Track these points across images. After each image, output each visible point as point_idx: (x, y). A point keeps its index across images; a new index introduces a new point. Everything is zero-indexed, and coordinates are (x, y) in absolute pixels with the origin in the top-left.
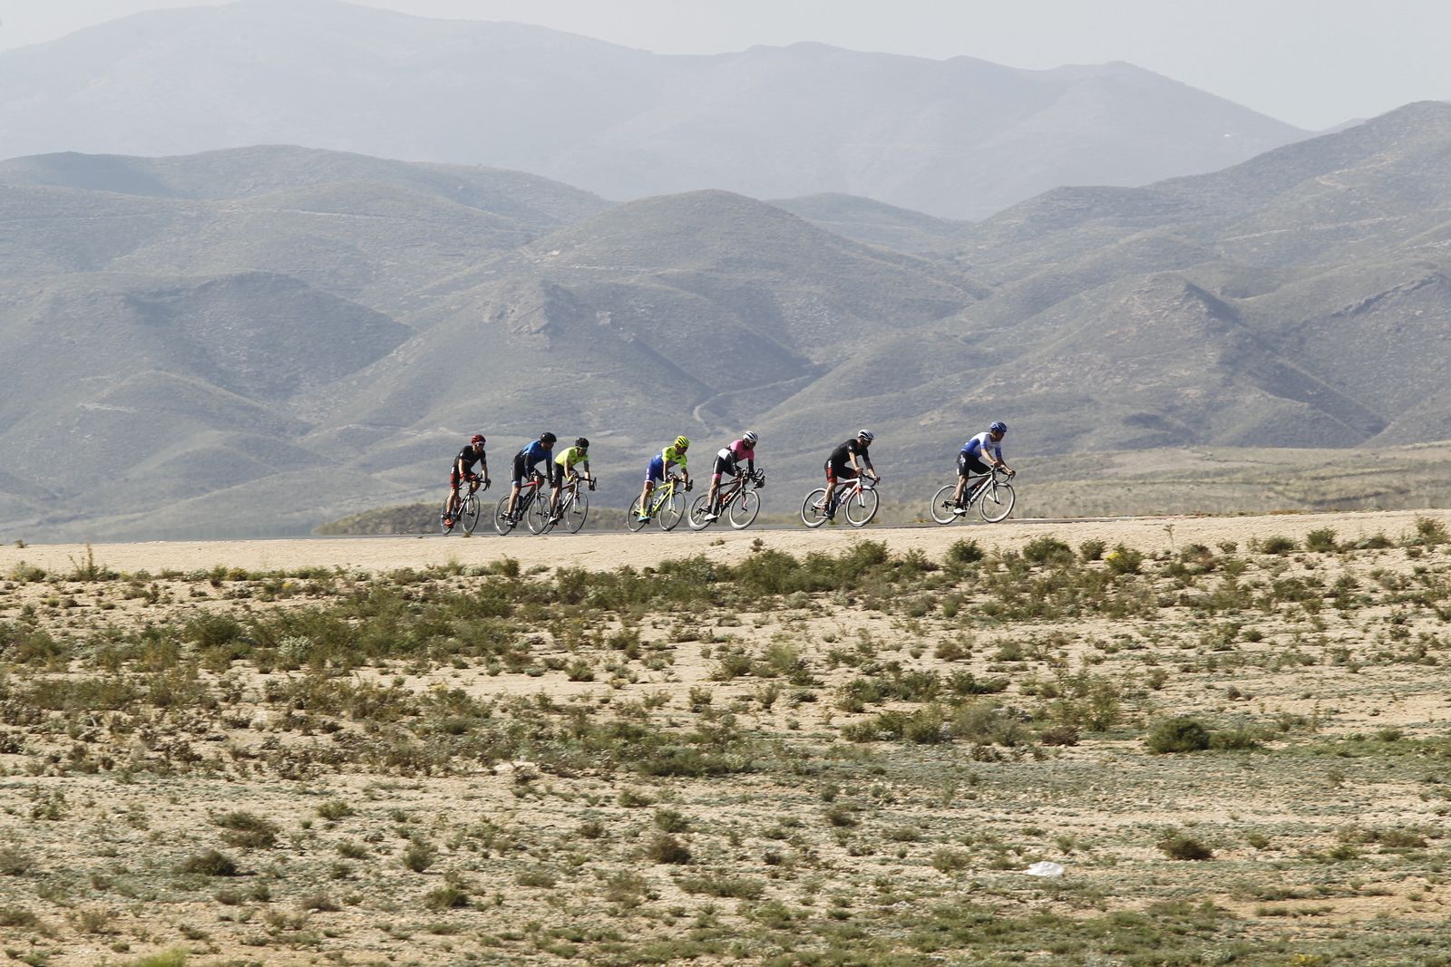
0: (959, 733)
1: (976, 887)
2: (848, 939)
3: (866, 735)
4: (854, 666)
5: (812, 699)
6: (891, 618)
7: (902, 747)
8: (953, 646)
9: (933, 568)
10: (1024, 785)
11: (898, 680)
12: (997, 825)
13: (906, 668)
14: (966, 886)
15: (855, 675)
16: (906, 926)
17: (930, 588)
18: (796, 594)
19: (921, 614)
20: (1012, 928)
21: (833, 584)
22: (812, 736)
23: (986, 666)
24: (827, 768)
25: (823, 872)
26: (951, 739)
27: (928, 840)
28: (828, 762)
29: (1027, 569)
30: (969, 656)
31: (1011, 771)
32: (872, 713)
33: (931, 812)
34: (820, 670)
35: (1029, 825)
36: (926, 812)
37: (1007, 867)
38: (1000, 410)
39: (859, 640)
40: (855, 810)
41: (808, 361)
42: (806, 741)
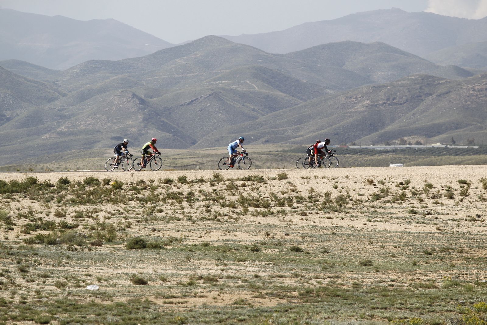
0: (63, 241)
1: (69, 293)
2: (26, 310)
3: (31, 242)
4: (26, 218)
5: (12, 229)
6: (39, 202)
7: (44, 246)
8: (60, 212)
9: (53, 186)
10: (85, 259)
11: (42, 223)
12: (76, 273)
13: (44, 219)
14: (66, 293)
15: (27, 221)
16: (46, 306)
17: (52, 193)
18: (7, 194)
19: (49, 201)
20: (82, 307)
21: (19, 191)
22: (13, 242)
23: (71, 219)
24: (18, 253)
25: (17, 288)
26: (60, 243)
27: (53, 277)
28: (19, 251)
29: (84, 187)
30: (65, 216)
31: (80, 255)
32: (34, 234)
33: (54, 268)
34: (15, 220)
35: (87, 273)
36: (52, 268)
37: (80, 286)
38: (69, 134)
39: (28, 210)
40: (28, 267)
41: (5, 116)
42: (11, 243)
